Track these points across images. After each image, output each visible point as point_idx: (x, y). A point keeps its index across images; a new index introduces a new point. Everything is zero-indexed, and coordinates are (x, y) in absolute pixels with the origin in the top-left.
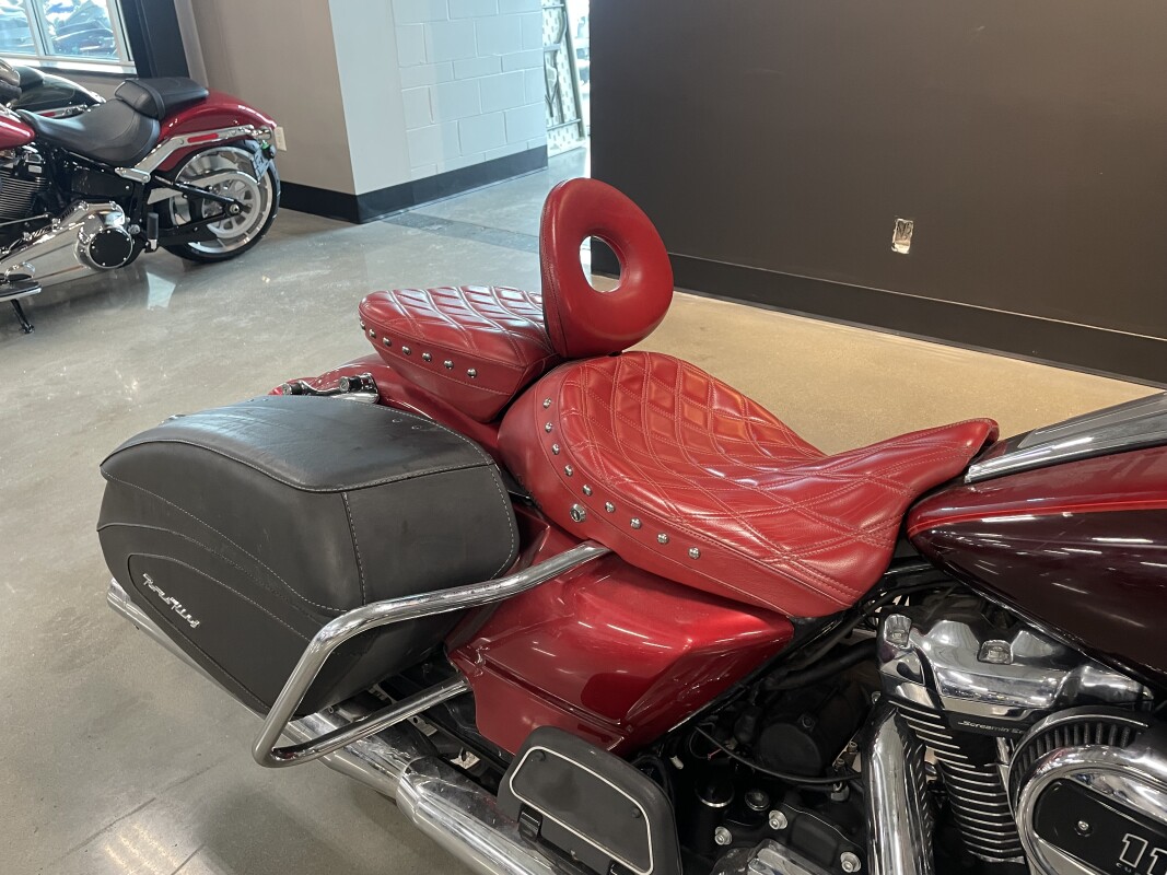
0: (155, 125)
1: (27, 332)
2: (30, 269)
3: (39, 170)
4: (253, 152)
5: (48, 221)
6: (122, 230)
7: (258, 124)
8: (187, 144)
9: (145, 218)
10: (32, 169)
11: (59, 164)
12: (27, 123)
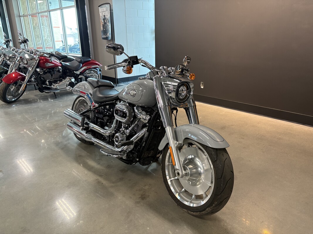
0: (81, 65)
1: (56, 98)
2: (58, 88)
3: (61, 71)
4: (97, 70)
5: (62, 80)
6: (74, 82)
7: (99, 65)
8: (86, 68)
9: (78, 81)
11: (65, 70)
12: (61, 63)
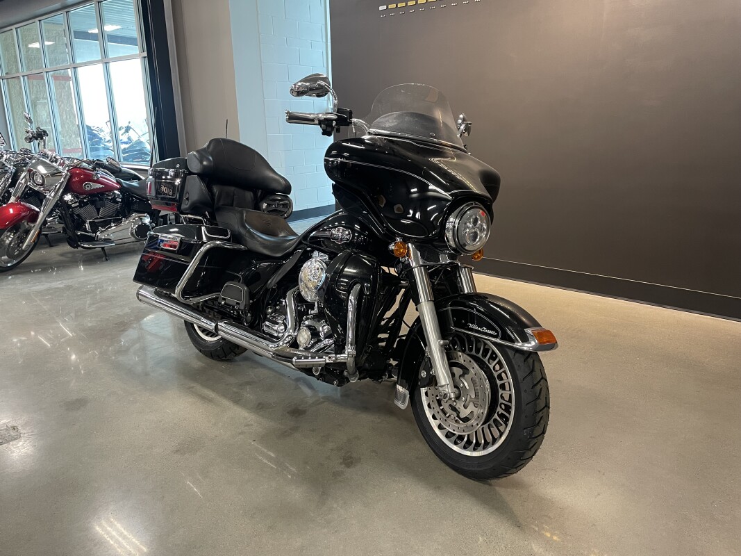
2: (112, 237)
3: (120, 200)
5: (121, 219)
6: (148, 224)
9: (157, 222)
10: (117, 199)
11: (128, 199)
12: (118, 183)
